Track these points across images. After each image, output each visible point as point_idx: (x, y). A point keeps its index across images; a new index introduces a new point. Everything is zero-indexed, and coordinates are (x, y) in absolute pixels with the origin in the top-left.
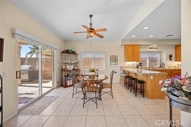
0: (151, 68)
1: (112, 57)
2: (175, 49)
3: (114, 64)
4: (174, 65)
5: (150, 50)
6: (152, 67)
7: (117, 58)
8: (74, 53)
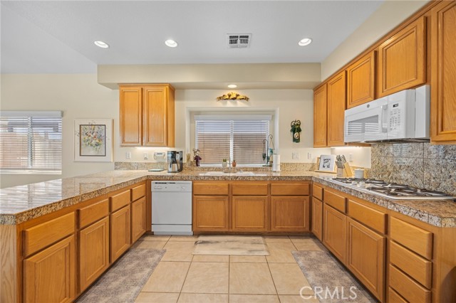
0: (228, 171)
1: (88, 131)
3: (92, 153)
7: (103, 135)
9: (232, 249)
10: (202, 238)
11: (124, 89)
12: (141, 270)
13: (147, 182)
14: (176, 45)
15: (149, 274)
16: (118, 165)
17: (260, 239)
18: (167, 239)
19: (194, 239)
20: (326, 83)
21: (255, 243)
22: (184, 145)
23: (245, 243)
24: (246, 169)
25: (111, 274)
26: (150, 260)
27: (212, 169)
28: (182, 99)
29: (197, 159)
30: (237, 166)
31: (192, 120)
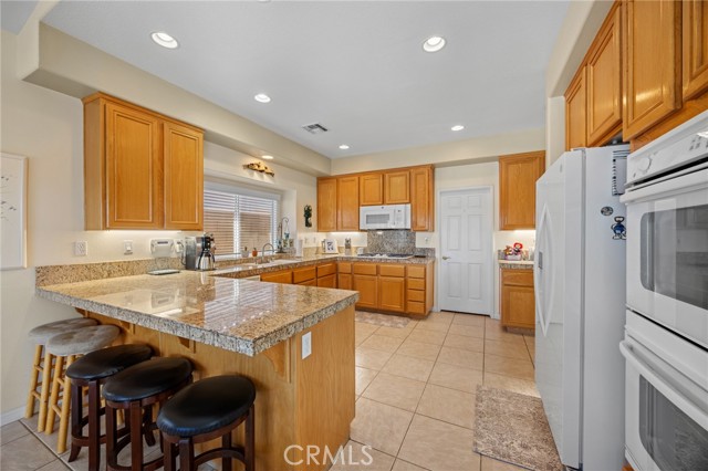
0: (248, 261)
4: (315, 245)
5: (246, 174)
6: (255, 253)
14: (269, 100)
20: (337, 178)
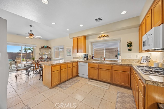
0: (102, 61)
1: (68, 50)
2: (138, 33)
3: (69, 55)
4: (137, 59)
5: (99, 39)
6: (104, 59)
7: (71, 50)
8: (50, 48)
9: (97, 85)
10: (90, 80)
11: (74, 39)
12: (73, 83)
13: (77, 62)
14: (83, 26)
15: (74, 84)
16: (74, 58)
17: (109, 85)
18: (82, 78)
19: (88, 80)
20: (141, 24)
21: (106, 85)
22: (88, 52)
23: (102, 84)
24: (108, 61)
25: (67, 82)
26: (75, 81)
27: (97, 60)
28: (88, 39)
29: (93, 57)
30: (105, 59)
31: (92, 45)
